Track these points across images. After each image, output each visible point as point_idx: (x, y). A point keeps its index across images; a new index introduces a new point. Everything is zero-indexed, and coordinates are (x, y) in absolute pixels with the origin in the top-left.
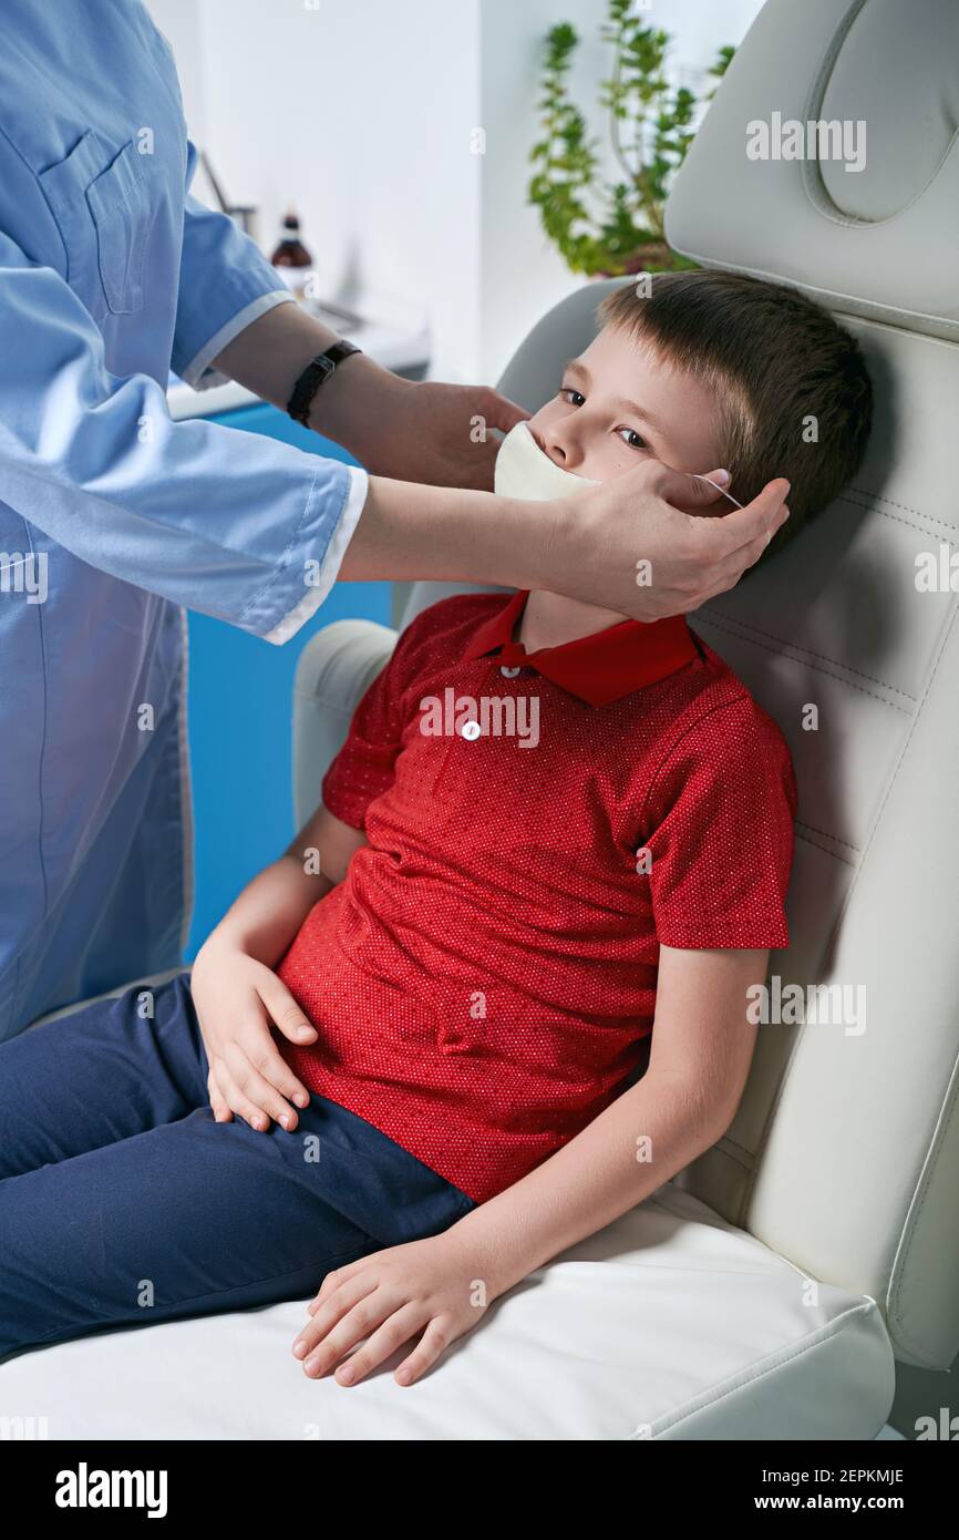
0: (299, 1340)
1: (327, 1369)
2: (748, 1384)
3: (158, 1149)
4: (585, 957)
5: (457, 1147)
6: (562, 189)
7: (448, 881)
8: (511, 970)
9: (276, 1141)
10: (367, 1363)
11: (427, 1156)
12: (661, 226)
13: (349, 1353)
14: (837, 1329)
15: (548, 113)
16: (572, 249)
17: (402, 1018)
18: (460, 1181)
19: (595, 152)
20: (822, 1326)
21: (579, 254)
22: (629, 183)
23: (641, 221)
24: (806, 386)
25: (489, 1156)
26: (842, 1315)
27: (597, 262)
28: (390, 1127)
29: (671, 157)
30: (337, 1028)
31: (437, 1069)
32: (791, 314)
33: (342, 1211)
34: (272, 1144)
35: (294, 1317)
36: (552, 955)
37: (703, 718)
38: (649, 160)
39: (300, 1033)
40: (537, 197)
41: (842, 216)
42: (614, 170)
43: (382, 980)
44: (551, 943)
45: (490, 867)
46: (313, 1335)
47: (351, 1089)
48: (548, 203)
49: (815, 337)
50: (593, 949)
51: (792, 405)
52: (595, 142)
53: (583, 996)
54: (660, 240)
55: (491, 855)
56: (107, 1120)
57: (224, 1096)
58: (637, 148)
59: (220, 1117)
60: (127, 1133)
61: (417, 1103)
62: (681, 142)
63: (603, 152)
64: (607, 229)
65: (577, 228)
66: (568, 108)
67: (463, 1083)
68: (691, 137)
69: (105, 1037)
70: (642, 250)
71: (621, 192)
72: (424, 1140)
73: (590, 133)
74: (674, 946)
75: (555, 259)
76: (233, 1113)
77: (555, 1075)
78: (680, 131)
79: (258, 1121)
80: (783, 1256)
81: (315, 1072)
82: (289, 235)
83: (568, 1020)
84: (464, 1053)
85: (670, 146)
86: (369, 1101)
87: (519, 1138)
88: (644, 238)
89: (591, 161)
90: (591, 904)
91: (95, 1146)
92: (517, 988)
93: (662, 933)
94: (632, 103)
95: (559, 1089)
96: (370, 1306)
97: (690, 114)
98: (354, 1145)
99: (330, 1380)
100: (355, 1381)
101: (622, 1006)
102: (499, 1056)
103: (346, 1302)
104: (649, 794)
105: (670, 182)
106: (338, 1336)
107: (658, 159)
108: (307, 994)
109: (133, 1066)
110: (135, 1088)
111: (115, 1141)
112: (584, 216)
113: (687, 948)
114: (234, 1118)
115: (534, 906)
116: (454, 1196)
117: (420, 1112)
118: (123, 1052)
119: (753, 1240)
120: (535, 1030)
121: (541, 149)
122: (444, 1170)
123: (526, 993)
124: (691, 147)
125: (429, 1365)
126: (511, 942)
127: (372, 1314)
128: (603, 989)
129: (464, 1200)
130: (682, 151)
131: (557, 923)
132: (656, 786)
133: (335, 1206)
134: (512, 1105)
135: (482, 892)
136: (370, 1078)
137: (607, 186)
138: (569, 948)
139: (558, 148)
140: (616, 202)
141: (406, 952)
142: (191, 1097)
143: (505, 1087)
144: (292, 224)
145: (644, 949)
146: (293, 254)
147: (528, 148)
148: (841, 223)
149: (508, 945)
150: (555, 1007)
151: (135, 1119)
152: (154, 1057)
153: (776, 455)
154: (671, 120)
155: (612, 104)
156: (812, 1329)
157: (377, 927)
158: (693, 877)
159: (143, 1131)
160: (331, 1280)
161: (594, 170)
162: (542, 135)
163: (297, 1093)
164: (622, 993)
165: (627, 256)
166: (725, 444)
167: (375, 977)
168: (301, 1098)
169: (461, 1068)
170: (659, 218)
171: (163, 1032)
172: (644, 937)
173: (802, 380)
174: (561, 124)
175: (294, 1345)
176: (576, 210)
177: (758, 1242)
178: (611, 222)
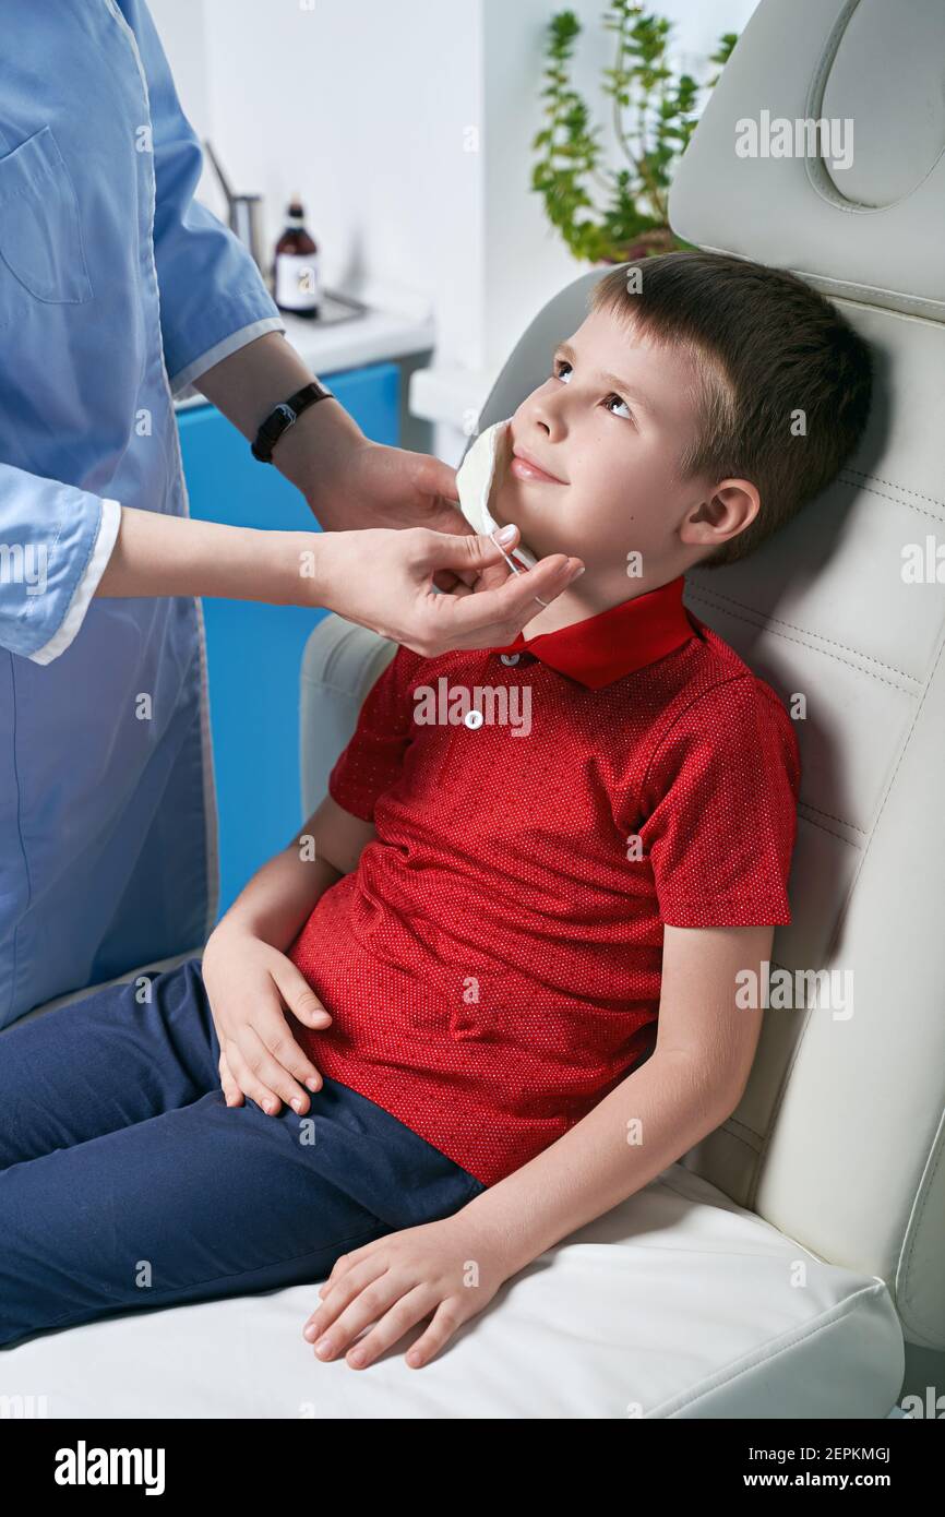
0: (311, 1323)
1: (338, 1353)
2: (758, 1366)
3: (168, 1134)
4: (593, 942)
5: (467, 1131)
6: (566, 176)
7: (457, 872)
8: (521, 956)
9: (286, 1124)
10: (378, 1346)
11: (437, 1140)
12: (665, 213)
13: (361, 1334)
14: (847, 1309)
15: (551, 101)
16: (576, 236)
17: (414, 1005)
18: (470, 1165)
19: (598, 139)
20: (832, 1307)
21: (583, 241)
22: (633, 171)
23: (644, 207)
24: (788, 359)
25: (500, 1141)
26: (850, 1297)
27: (600, 249)
28: (400, 1111)
29: (675, 144)
30: (349, 1014)
31: (448, 1053)
32: (774, 289)
33: (353, 1196)
34: (282, 1128)
35: (305, 1299)
36: (558, 941)
37: (700, 697)
38: (652, 148)
39: (315, 1017)
40: (540, 185)
41: (844, 202)
42: (617, 157)
43: (394, 967)
44: (559, 930)
45: (496, 854)
46: (323, 1318)
47: (362, 1074)
48: (551, 190)
49: (799, 312)
50: (598, 934)
51: (773, 378)
52: (598, 129)
53: (592, 980)
54: (664, 226)
55: (497, 842)
56: (117, 1105)
57: (236, 1079)
58: (640, 135)
59: (232, 1100)
60: (137, 1119)
61: (428, 1087)
62: (684, 129)
63: (606, 139)
64: (610, 215)
65: (581, 215)
66: (571, 96)
67: (473, 1068)
68: (694, 124)
69: (115, 1023)
70: (644, 237)
71: (624, 178)
72: (434, 1123)
73: (592, 122)
74: (677, 926)
75: (559, 247)
76: (244, 1095)
77: (567, 1061)
78: (683, 117)
79: (269, 1105)
80: (790, 1237)
81: (327, 1057)
82: (294, 223)
83: (579, 1004)
84: (476, 1039)
85: (673, 133)
86: (380, 1085)
87: (530, 1123)
88: (647, 224)
89: (595, 148)
90: (596, 887)
91: (105, 1131)
92: (528, 975)
93: (665, 913)
94: (635, 90)
95: (571, 1075)
96: (380, 1288)
97: (692, 101)
98: (365, 1128)
99: (342, 1363)
100: (365, 1364)
101: (631, 989)
102: (511, 1041)
103: (358, 1284)
104: (647, 775)
105: (673, 169)
106: (350, 1318)
107: (660, 146)
108: (320, 980)
109: (144, 1051)
110: (145, 1073)
111: (126, 1126)
112: (588, 203)
113: (689, 926)
114: (245, 1102)
115: (540, 891)
116: (464, 1181)
117: (431, 1096)
118: (132, 1037)
119: (762, 1222)
120: (547, 1016)
121: (544, 137)
122: (455, 1154)
123: (537, 979)
124: (693, 134)
125: (440, 1347)
126: (519, 930)
127: (382, 1297)
128: (611, 973)
129: (474, 1183)
130: (686, 138)
131: (562, 907)
132: (654, 766)
133: (345, 1189)
134: (523, 1091)
135: (490, 880)
136: (381, 1063)
137: (610, 173)
138: (576, 932)
139: (561, 136)
140: (619, 189)
141: (419, 939)
142: (202, 1081)
143: (518, 1073)
144: (296, 212)
145: (650, 931)
146: (297, 243)
147: (531, 138)
148: (844, 209)
149: (518, 933)
150: (565, 992)
151: (146, 1104)
152: (164, 1042)
153: (760, 428)
154: (674, 106)
155: (615, 91)
156: (822, 1309)
157: (391, 915)
158: (692, 857)
159: (153, 1116)
160: (341, 1265)
161: (598, 157)
162: (546, 123)
163: (310, 1077)
164: (631, 976)
165: (630, 243)
166: (707, 417)
167: (388, 963)
168: (314, 1083)
169: (472, 1053)
170: (663, 205)
171: (173, 1017)
172: (650, 918)
173: (783, 353)
174: (564, 112)
175: (306, 1327)
176: (579, 196)
177: (769, 1225)
178: (614, 208)
